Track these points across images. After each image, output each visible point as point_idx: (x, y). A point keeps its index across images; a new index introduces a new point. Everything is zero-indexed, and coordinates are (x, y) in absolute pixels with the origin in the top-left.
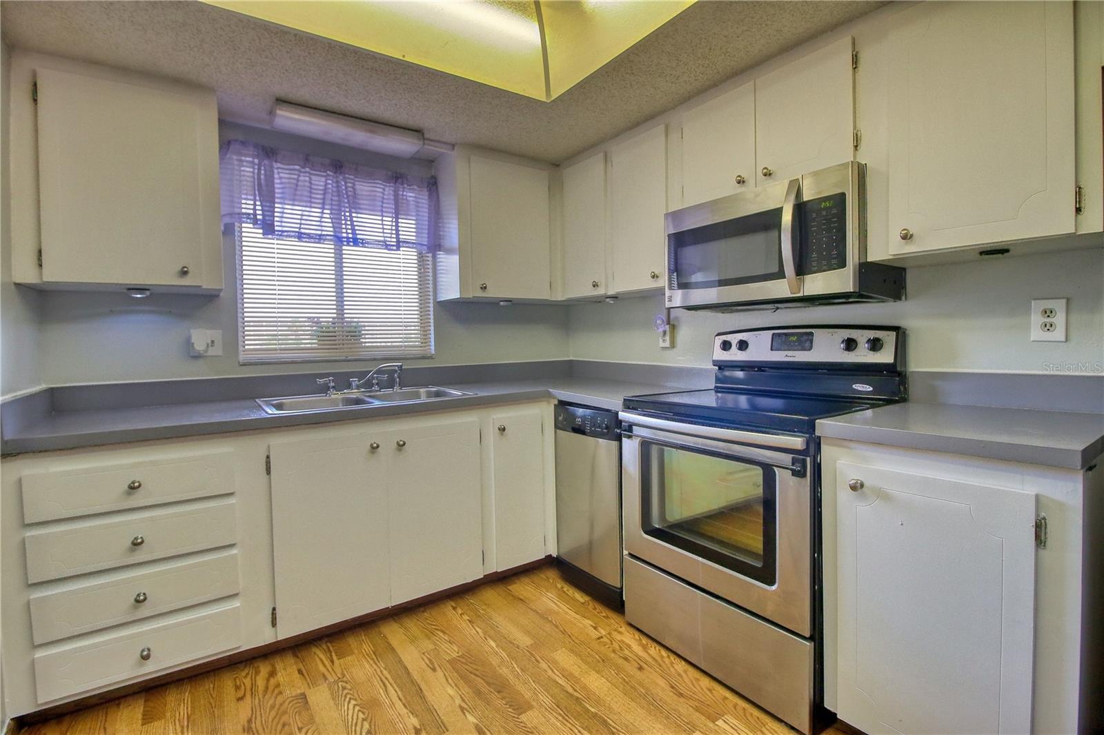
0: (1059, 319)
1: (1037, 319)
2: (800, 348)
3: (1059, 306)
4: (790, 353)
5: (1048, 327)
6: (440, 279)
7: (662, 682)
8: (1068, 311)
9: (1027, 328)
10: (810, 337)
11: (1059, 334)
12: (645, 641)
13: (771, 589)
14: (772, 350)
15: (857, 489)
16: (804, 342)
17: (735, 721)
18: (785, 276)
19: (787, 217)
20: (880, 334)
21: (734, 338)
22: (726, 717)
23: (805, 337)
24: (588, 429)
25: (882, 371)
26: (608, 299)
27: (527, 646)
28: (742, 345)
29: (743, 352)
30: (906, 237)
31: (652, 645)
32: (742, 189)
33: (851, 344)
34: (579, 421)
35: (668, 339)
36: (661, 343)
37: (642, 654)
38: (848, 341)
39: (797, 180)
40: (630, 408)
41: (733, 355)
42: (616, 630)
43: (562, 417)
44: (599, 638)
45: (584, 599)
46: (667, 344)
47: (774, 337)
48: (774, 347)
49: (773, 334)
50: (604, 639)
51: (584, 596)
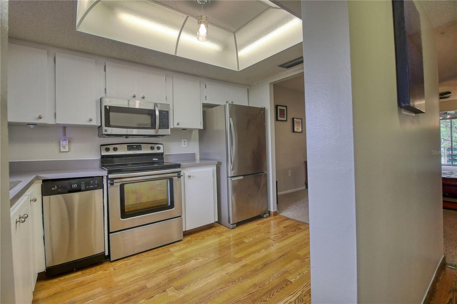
0: (186, 143)
1: (183, 143)
2: (137, 149)
3: (186, 140)
4: (135, 151)
5: (185, 144)
7: (149, 258)
9: (181, 144)
10: (141, 146)
11: (186, 146)
12: (126, 259)
13: (173, 209)
14: (128, 150)
15: (190, 177)
16: (139, 147)
17: (172, 248)
18: (155, 129)
19: (157, 113)
20: (159, 145)
21: (111, 147)
22: (170, 249)
23: (139, 146)
24: (83, 188)
25: (160, 155)
26: (31, 125)
27: (103, 289)
28: (115, 149)
29: (116, 152)
30: (178, 124)
31: (129, 258)
32: (134, 99)
33: (152, 148)
34: (75, 186)
35: (67, 147)
36: (62, 150)
37: (132, 260)
38: (151, 147)
39: (157, 104)
40: (113, 173)
41: (112, 153)
42: (113, 265)
43: (56, 188)
44: (115, 269)
45: (79, 273)
46: (67, 150)
47: (128, 146)
48: (128, 149)
49: (127, 145)
50: (116, 268)
51: (77, 273)
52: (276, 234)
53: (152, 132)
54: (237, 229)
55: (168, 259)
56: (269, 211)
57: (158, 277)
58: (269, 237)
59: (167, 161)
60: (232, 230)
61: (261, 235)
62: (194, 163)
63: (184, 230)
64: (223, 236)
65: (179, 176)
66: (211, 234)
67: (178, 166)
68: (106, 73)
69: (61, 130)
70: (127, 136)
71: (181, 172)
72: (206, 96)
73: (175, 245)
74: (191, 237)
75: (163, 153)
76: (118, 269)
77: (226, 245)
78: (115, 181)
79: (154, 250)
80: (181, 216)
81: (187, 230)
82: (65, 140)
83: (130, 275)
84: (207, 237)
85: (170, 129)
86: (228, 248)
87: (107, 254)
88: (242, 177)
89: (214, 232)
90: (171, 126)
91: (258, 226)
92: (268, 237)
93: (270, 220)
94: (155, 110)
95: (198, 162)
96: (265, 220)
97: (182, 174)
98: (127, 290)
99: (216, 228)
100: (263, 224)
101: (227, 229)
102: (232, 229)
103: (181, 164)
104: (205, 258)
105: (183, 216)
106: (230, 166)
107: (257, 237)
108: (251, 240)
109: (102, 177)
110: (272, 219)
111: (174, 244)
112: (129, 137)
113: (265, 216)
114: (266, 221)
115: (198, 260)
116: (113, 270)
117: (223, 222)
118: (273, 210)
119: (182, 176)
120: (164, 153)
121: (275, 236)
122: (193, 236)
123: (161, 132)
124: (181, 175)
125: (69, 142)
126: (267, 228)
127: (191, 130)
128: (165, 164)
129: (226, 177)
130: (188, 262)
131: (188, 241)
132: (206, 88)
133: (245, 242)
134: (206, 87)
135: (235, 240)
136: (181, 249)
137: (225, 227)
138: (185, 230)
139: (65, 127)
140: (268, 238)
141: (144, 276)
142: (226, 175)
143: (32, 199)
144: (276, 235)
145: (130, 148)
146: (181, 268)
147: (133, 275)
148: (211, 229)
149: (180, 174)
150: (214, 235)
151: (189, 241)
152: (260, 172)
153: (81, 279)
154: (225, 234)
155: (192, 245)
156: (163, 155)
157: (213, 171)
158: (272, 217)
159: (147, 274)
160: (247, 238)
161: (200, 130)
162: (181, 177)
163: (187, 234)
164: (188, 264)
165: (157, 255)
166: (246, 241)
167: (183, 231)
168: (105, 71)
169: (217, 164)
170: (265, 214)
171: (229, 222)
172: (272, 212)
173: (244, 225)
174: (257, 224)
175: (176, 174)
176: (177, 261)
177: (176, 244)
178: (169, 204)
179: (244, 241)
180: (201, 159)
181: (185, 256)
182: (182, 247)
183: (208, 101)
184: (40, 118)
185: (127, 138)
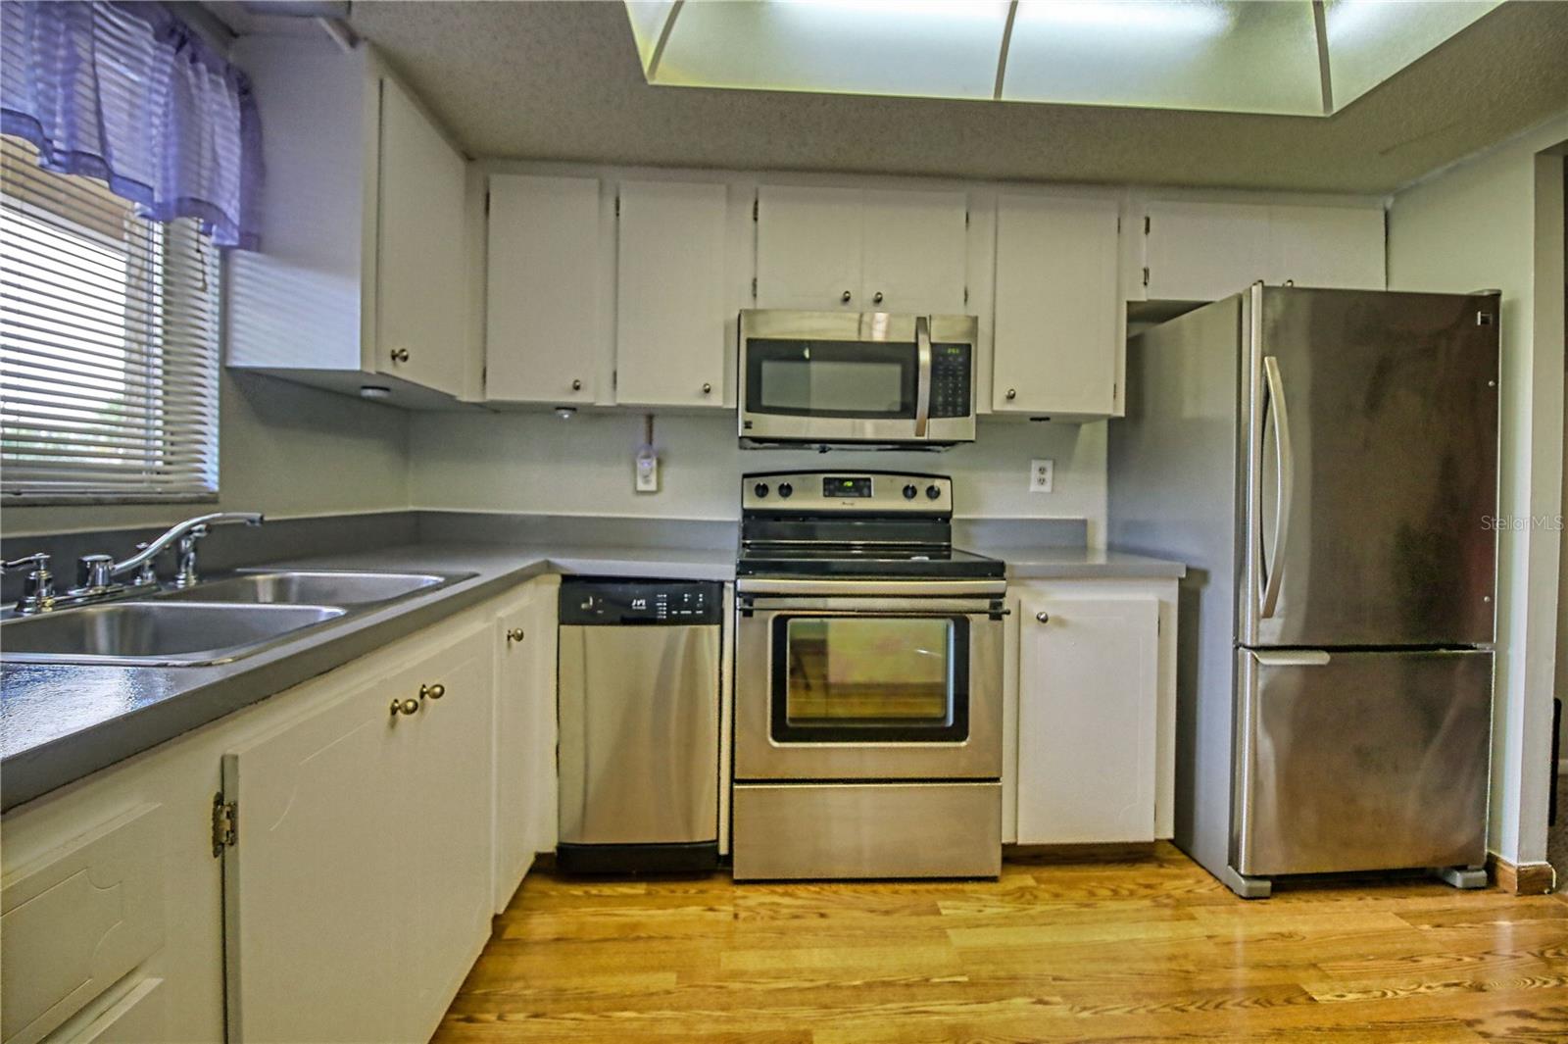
0: (1048, 475)
1: (1035, 474)
2: (857, 494)
3: (1048, 465)
4: (848, 500)
5: (1042, 481)
6: (238, 317)
7: (857, 914)
8: (1054, 469)
9: (1028, 481)
10: (868, 483)
11: (1047, 488)
12: (780, 889)
13: (963, 744)
14: (825, 496)
15: (1045, 621)
16: (861, 488)
17: (949, 903)
18: (915, 418)
19: (925, 356)
20: (937, 483)
21: (772, 484)
22: (940, 904)
23: (862, 483)
24: (663, 614)
25: (936, 518)
26: (563, 411)
27: (678, 983)
28: (786, 491)
29: (788, 499)
30: (1011, 397)
31: (791, 888)
32: (845, 308)
33: (910, 492)
34: (641, 605)
35: (653, 478)
36: (641, 486)
37: (799, 902)
38: (906, 489)
39: (925, 319)
40: (753, 574)
41: (774, 502)
42: (735, 898)
43: (591, 603)
44: (736, 916)
45: (640, 889)
46: (652, 487)
47: (827, 481)
48: (827, 493)
49: (825, 479)
50: (743, 915)
51: (634, 885)
52: (1532, 1016)
53: (905, 429)
54: (1275, 905)
55: (922, 949)
56: (1490, 856)
57: (864, 1016)
58: (1479, 1022)
59: (966, 546)
60: (1244, 906)
61: (1422, 989)
62: (1077, 564)
63: (1007, 839)
64: (1192, 923)
65: (996, 614)
66: (1132, 893)
67: (997, 570)
68: (760, 228)
69: (642, 425)
70: (824, 444)
71: (1002, 595)
72: (1146, 271)
73: (963, 891)
74: (1036, 874)
75: (950, 514)
76: (745, 919)
77: (1203, 977)
78: (757, 603)
79: (880, 887)
80: (997, 780)
81: (1020, 842)
82: (648, 457)
83: (773, 961)
84: (1108, 903)
85: (972, 416)
86: (1215, 998)
87: (723, 850)
88: (1322, 658)
89: (1148, 886)
90: (980, 406)
91: (1405, 924)
92: (1470, 1016)
93: (1495, 913)
94: (916, 346)
95: (1100, 559)
96: (1459, 902)
97: (1007, 604)
98: (746, 1026)
99: (1162, 871)
100: (1439, 926)
101: (1221, 891)
102: (1242, 897)
103: (1007, 562)
104: (1077, 1008)
105: (1006, 782)
106: (1254, 595)
107: (1390, 994)
108: (1351, 997)
109: (722, 584)
110: (1506, 908)
111: (960, 886)
112: (830, 449)
113: (1458, 879)
114: (1464, 912)
115: (1046, 1003)
116: (730, 918)
117: (1200, 849)
118: (1521, 857)
119: (1008, 613)
120: (951, 511)
121: (1519, 1023)
122: (1047, 873)
123: (939, 429)
124: (1006, 607)
125: (660, 463)
126: (1467, 959)
127: (1072, 424)
128: (955, 558)
129: (1231, 646)
130: (1000, 999)
131: (1022, 891)
132: (1150, 234)
133: (1312, 999)
134: (1147, 230)
135: (1256, 966)
136: (984, 922)
137: (1211, 880)
138: (1012, 841)
139: (650, 416)
140: (1470, 1023)
141: (818, 988)
142: (1231, 638)
143: (512, 633)
144: (1532, 1024)
145: (833, 488)
146: (962, 1016)
147: (783, 966)
148: (1137, 866)
149: (1001, 604)
150: (1147, 903)
151: (1022, 896)
152: (1444, 641)
153: (635, 914)
154: (1200, 912)
155: (1032, 918)
156: (951, 522)
157: (1163, 606)
158: (1506, 898)
159: (828, 986)
160: (1328, 977)
161: (1113, 422)
162: (1005, 617)
163: (1017, 857)
164: (994, 1005)
165: (887, 913)
166: (1323, 993)
167: (1004, 841)
168: (756, 219)
169: (1184, 576)
170: (1462, 868)
171: (1233, 861)
172: (1513, 871)
173: (1322, 895)
174: (1401, 915)
175: (985, 604)
176: (956, 975)
177: (969, 887)
178: (950, 722)
179: (1306, 988)
180: (1111, 548)
181: (993, 963)
182: (988, 911)
183: (1159, 292)
184: (577, 388)
185: (823, 451)
